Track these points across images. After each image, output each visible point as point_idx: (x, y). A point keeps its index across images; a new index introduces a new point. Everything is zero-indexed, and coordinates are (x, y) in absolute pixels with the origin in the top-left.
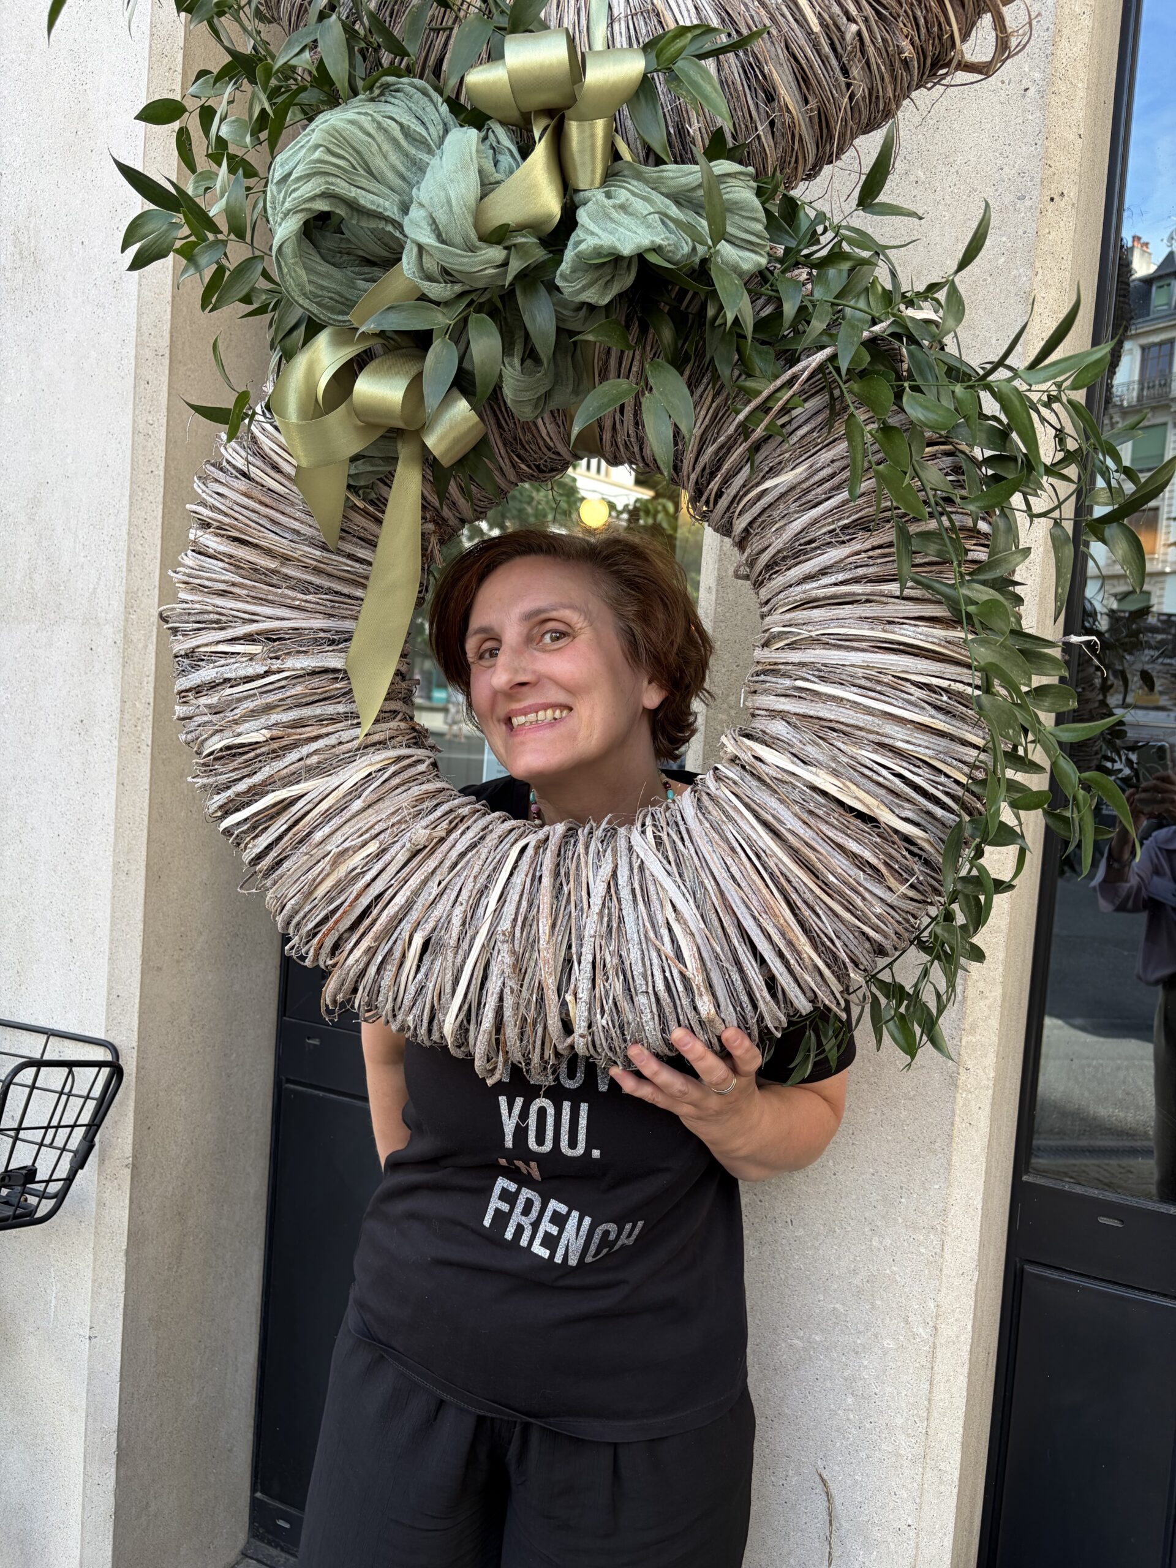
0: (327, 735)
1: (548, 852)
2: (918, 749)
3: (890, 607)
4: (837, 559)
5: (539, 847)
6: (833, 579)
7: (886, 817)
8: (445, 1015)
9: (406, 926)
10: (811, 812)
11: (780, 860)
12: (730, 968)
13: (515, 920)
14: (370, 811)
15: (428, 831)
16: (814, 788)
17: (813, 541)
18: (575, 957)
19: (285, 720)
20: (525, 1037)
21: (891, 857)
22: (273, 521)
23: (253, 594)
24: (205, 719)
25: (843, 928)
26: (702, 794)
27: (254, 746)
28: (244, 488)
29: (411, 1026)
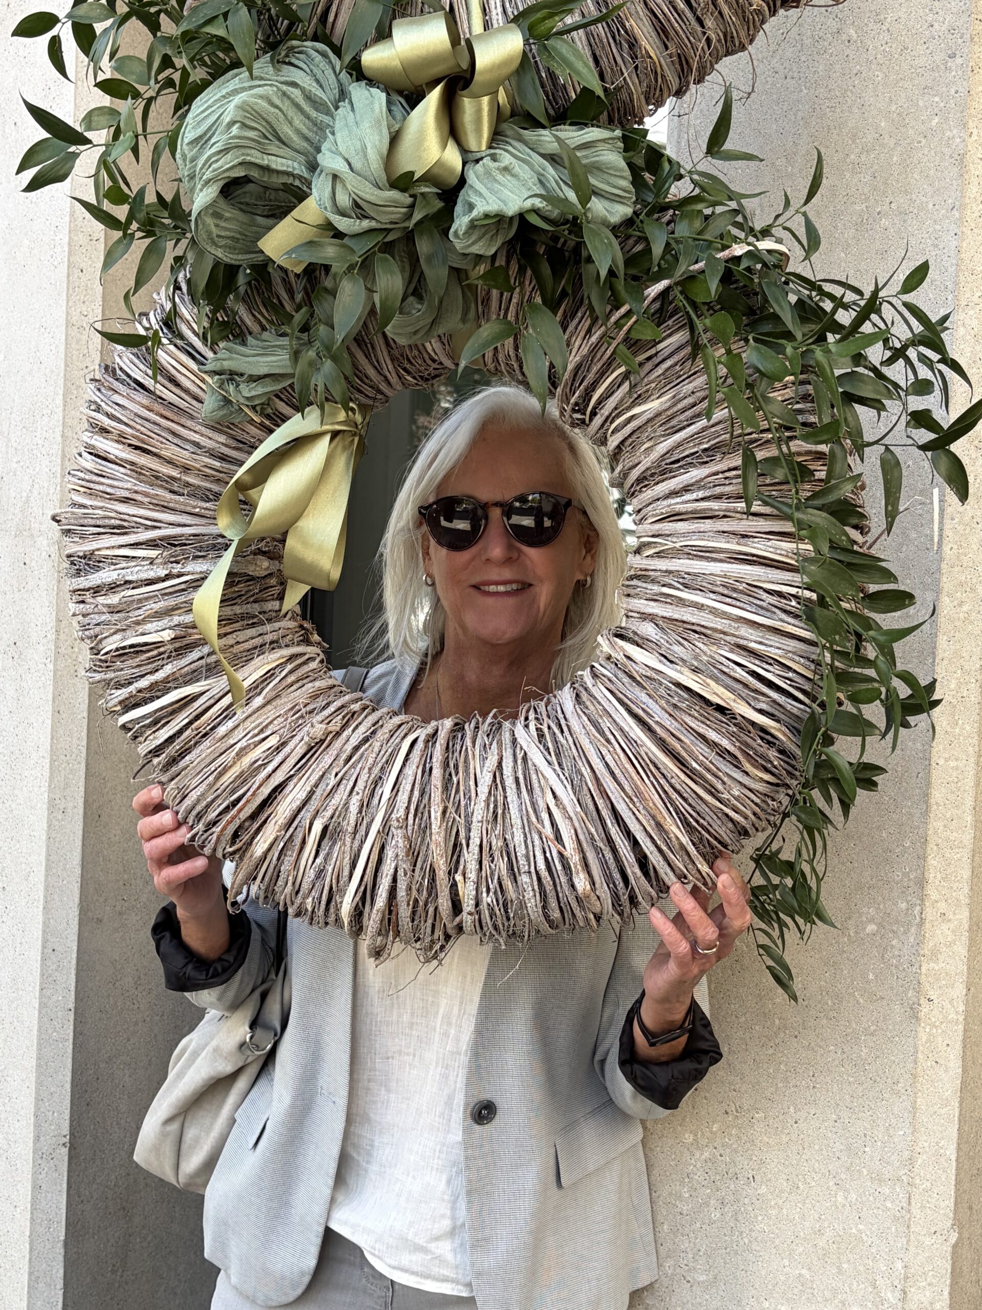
0: (226, 635)
1: (438, 744)
2: (769, 649)
3: (744, 522)
4: (699, 477)
5: (428, 741)
6: (694, 496)
7: (742, 709)
8: (342, 897)
9: (306, 815)
10: (675, 706)
11: (649, 749)
12: (603, 847)
13: (408, 808)
14: (269, 707)
15: (324, 726)
16: (678, 685)
17: (678, 461)
18: (464, 842)
19: (186, 621)
20: (416, 918)
21: (747, 745)
22: (174, 434)
23: (156, 502)
24: (103, 618)
25: (707, 809)
26: (581, 689)
27: (157, 645)
28: (145, 401)
29: (310, 908)
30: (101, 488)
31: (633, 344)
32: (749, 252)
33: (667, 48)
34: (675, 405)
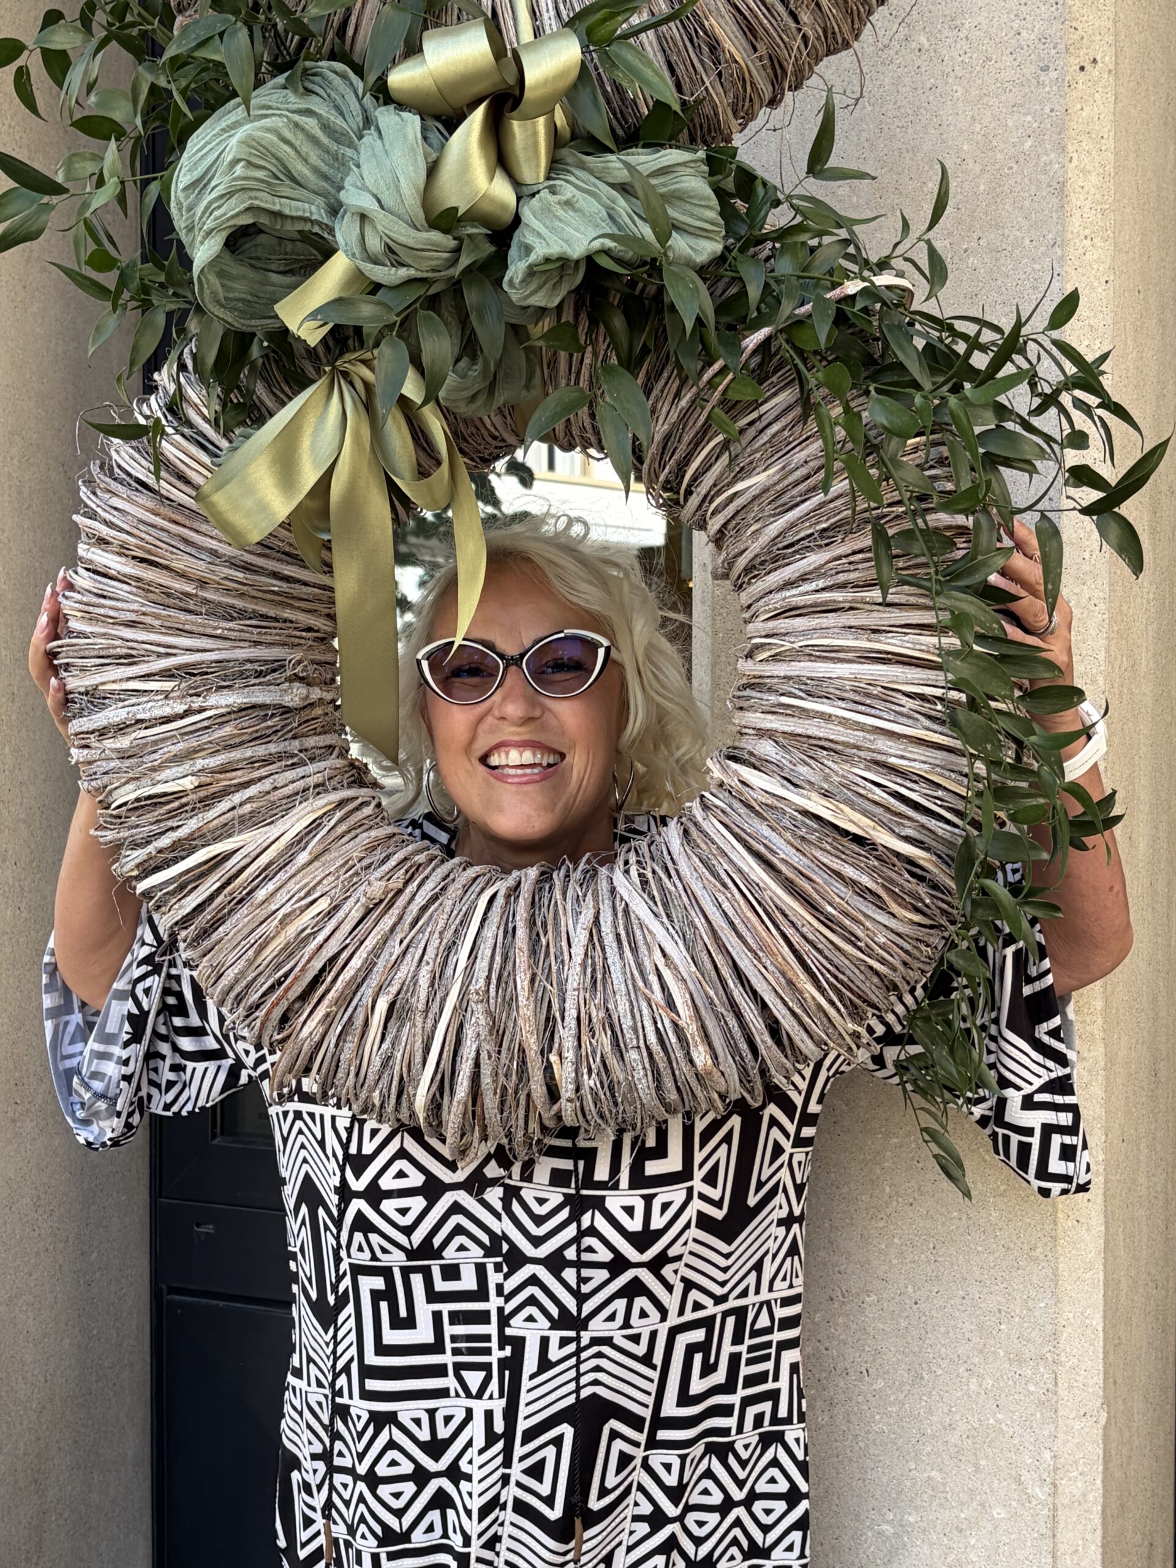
0: (260, 779)
1: (521, 899)
2: (913, 765)
3: (875, 614)
4: (816, 565)
5: (510, 896)
6: (813, 586)
7: (883, 838)
8: (416, 1088)
9: (367, 992)
10: (803, 838)
11: (776, 894)
12: (725, 1013)
13: (489, 977)
14: (316, 864)
15: (383, 883)
16: (806, 813)
17: (792, 545)
18: (557, 1015)
19: (212, 765)
20: (506, 1108)
21: (892, 881)
22: (186, 541)
23: (168, 624)
24: (112, 764)
25: (847, 962)
26: (690, 825)
27: (178, 795)
28: (150, 504)
29: (377, 1102)
30: (102, 611)
31: (731, 406)
32: (865, 288)
33: (755, 50)
34: (785, 478)
